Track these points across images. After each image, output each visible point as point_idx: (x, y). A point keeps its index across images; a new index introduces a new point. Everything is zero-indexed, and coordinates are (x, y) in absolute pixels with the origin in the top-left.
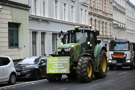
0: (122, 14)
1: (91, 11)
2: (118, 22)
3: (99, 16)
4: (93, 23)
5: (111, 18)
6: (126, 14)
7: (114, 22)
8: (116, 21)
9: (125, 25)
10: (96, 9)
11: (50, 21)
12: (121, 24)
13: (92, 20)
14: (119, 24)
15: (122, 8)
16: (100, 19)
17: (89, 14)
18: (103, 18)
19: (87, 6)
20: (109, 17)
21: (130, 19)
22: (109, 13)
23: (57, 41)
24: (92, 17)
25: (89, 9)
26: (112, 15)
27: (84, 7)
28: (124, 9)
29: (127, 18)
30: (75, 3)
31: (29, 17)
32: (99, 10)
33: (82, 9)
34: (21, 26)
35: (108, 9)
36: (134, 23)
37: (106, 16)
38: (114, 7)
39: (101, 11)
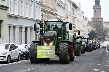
0: (63, 9)
1: (43, 8)
2: (60, 16)
3: (48, 12)
4: (44, 17)
5: (56, 13)
6: (66, 9)
7: (58, 17)
8: (59, 15)
9: (65, 19)
10: (46, 6)
11: (18, 18)
12: (62, 18)
13: (43, 15)
14: (61, 17)
15: (63, 4)
16: (48, 14)
17: (42, 10)
18: (50, 14)
19: (40, 4)
20: (54, 13)
21: (69, 13)
22: (54, 9)
23: (22, 33)
24: (43, 13)
25: (42, 7)
26: (56, 10)
27: (39, 5)
28: (65, 5)
29: (66, 12)
30: (33, 2)
31: (8, 15)
32: (48, 7)
33: (37, 7)
34: (4, 22)
35: (53, 6)
36: (71, 16)
37: (52, 12)
38: (58, 4)
39: (49, 7)
